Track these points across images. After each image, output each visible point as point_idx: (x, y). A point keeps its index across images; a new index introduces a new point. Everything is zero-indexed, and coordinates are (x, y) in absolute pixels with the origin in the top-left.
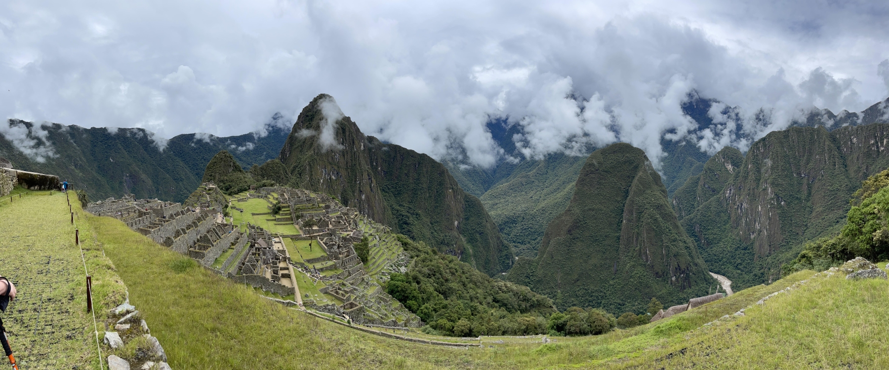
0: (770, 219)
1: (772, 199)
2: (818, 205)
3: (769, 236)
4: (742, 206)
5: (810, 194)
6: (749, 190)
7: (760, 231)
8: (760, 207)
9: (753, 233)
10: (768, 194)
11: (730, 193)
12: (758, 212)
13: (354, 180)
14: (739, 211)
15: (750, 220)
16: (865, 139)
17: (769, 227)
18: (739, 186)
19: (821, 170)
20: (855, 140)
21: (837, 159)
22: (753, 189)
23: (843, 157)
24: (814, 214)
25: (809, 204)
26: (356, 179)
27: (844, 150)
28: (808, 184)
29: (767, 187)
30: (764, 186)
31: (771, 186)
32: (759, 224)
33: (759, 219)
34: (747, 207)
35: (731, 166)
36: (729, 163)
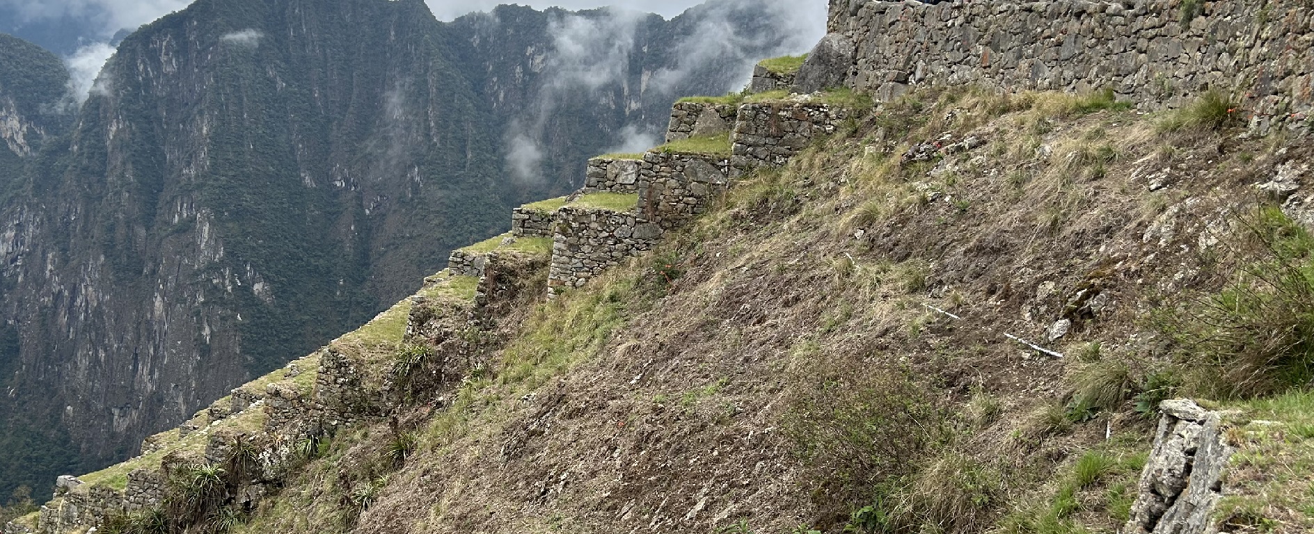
0: (205, 350)
1: (213, 268)
4: (73, 299)
6: (112, 229)
7: (157, 399)
8: (158, 303)
9: (124, 410)
10: (194, 248)
11: (18, 240)
12: (150, 323)
14: (63, 319)
15: (111, 355)
17: (201, 380)
18: (62, 209)
20: (538, 63)
21: (470, 128)
22: (130, 226)
23: (494, 125)
27: (497, 98)
28: (359, 218)
29: (193, 220)
30: (181, 215)
31: (208, 218)
32: (151, 373)
33: (152, 351)
34: (98, 300)
35: (20, 121)
36: (8, 110)
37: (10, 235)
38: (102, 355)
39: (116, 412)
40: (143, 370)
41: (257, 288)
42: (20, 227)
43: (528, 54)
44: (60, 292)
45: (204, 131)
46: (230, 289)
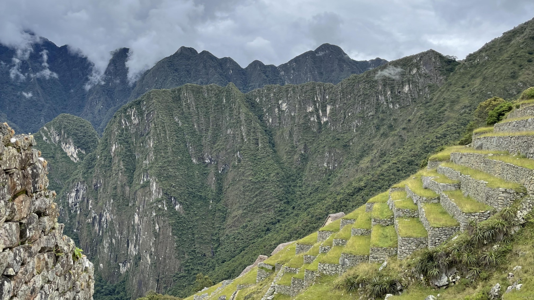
0: (156, 235)
1: (159, 201)
2: (235, 207)
3: (155, 264)
4: (101, 219)
5: (220, 190)
6: (115, 188)
7: (138, 258)
8: (136, 217)
9: (124, 263)
10: (151, 194)
11: (77, 197)
12: (133, 226)
14: (97, 228)
15: (118, 242)
16: (300, 104)
17: (156, 248)
18: (94, 183)
19: (237, 152)
20: (284, 106)
21: (259, 134)
22: (123, 187)
23: (269, 132)
24: (229, 221)
25: (220, 206)
27: (269, 121)
28: (217, 175)
29: (148, 182)
30: (143, 180)
31: (155, 180)
32: (135, 247)
33: (135, 237)
34: (111, 218)
35: (75, 149)
36: (70, 144)
37: (73, 194)
38: (114, 241)
39: (121, 264)
40: (131, 247)
41: (177, 207)
42: (77, 191)
43: (280, 103)
44: (95, 216)
45: (151, 145)
46: (166, 209)
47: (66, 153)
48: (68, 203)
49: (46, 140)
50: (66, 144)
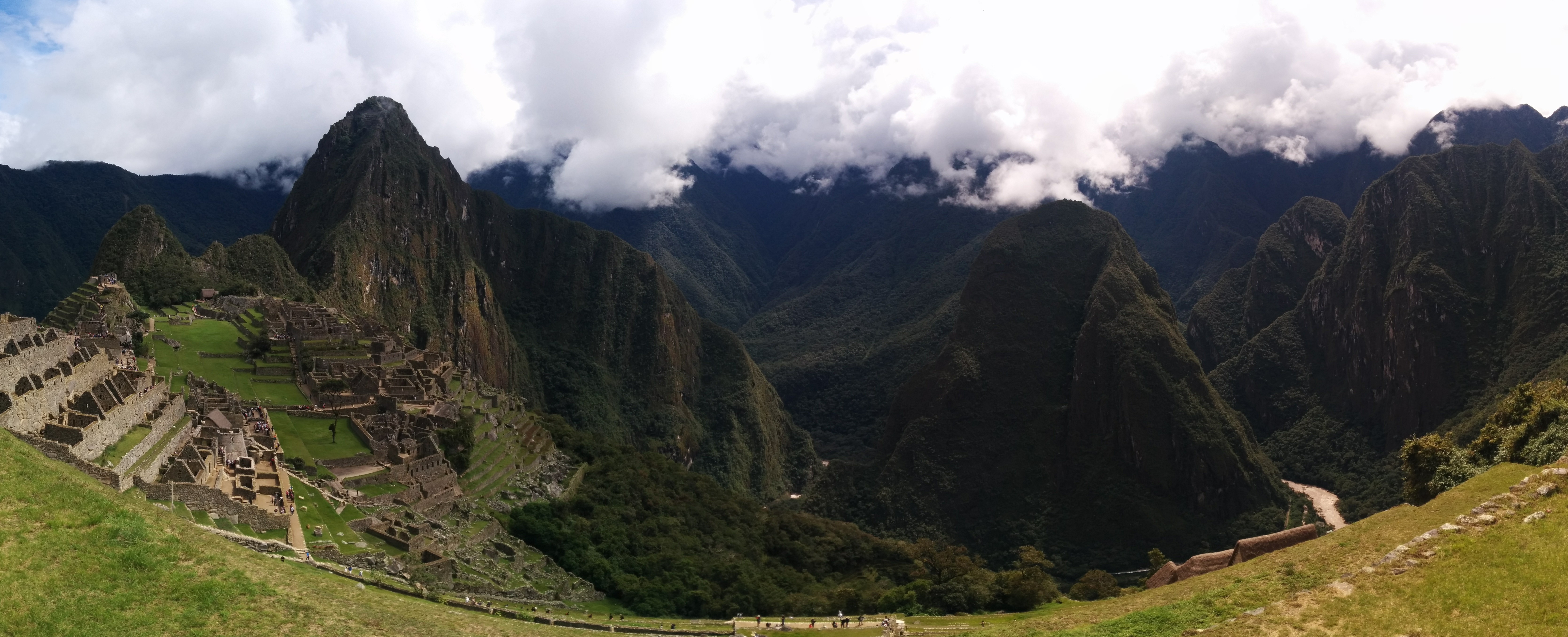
0: (1417, 356)
1: (1418, 310)
2: (1522, 315)
3: (1417, 390)
4: (1349, 332)
5: (1503, 291)
7: (1395, 384)
8: (1391, 330)
9: (1379, 390)
10: (1408, 299)
11: (1320, 304)
12: (1387, 341)
13: (442, 287)
14: (1345, 342)
15: (1370, 362)
17: (1417, 373)
22: (1375, 290)
24: (1514, 335)
25: (1502, 314)
26: (447, 284)
28: (1497, 271)
29: (1405, 283)
30: (1399, 281)
31: (1414, 281)
32: (1391, 370)
33: (1390, 357)
34: (1361, 331)
35: (1320, 241)
36: (1314, 235)
37: (1316, 300)
38: (1365, 361)
39: (1375, 391)
40: (1387, 369)
41: (1443, 317)
42: (1321, 296)
44: (1342, 329)
46: (1427, 319)
47: (1310, 247)
48: (1311, 311)
49: (1288, 231)
50: (1310, 236)
